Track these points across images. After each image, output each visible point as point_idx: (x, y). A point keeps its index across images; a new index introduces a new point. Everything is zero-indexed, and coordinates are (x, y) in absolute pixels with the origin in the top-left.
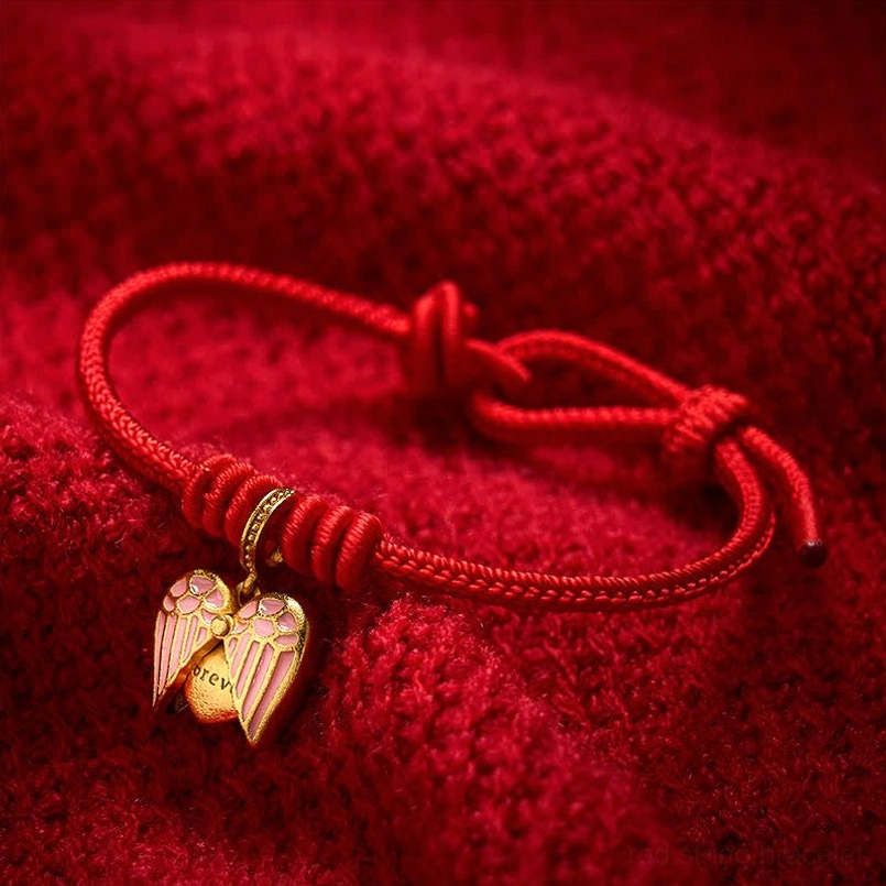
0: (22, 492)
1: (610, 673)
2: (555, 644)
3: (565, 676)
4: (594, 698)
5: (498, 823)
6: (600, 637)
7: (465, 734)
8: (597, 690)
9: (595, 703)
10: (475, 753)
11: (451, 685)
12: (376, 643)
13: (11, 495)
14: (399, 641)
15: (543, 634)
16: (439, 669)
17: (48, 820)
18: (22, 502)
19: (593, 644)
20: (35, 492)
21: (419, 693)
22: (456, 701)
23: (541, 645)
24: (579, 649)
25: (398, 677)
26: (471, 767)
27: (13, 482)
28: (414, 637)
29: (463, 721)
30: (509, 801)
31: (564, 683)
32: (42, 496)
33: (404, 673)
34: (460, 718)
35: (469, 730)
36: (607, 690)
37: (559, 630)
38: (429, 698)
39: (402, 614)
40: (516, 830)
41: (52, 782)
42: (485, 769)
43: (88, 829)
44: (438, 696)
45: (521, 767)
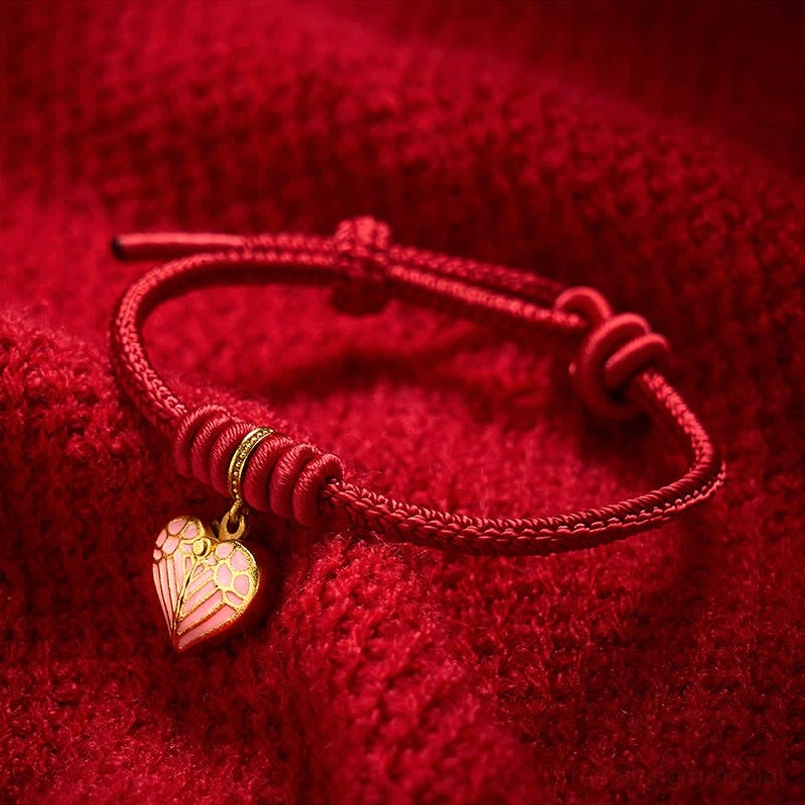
0: (80, 431)
1: (580, 656)
2: (541, 624)
3: (541, 652)
4: (560, 675)
5: (382, 765)
6: (580, 624)
7: (378, 685)
8: (565, 669)
9: (559, 679)
10: (381, 704)
11: (380, 641)
12: (330, 593)
13: (70, 434)
14: (349, 596)
15: (534, 613)
16: (375, 626)
17: (61, 704)
18: (79, 440)
19: (572, 630)
20: (91, 433)
21: (352, 645)
22: (380, 656)
23: (529, 622)
24: (559, 631)
25: (340, 629)
26: (375, 714)
27: (75, 421)
28: (362, 595)
29: (379, 674)
30: (394, 749)
31: (539, 657)
32: (96, 437)
33: (344, 625)
34: (380, 671)
35: (382, 682)
36: (573, 671)
37: (547, 612)
38: (358, 650)
39: (358, 573)
40: (395, 773)
41: (73, 674)
42: (385, 718)
43: (91, 716)
44: (366, 651)
45: (416, 721)
